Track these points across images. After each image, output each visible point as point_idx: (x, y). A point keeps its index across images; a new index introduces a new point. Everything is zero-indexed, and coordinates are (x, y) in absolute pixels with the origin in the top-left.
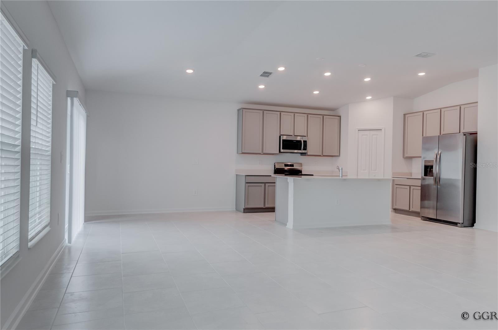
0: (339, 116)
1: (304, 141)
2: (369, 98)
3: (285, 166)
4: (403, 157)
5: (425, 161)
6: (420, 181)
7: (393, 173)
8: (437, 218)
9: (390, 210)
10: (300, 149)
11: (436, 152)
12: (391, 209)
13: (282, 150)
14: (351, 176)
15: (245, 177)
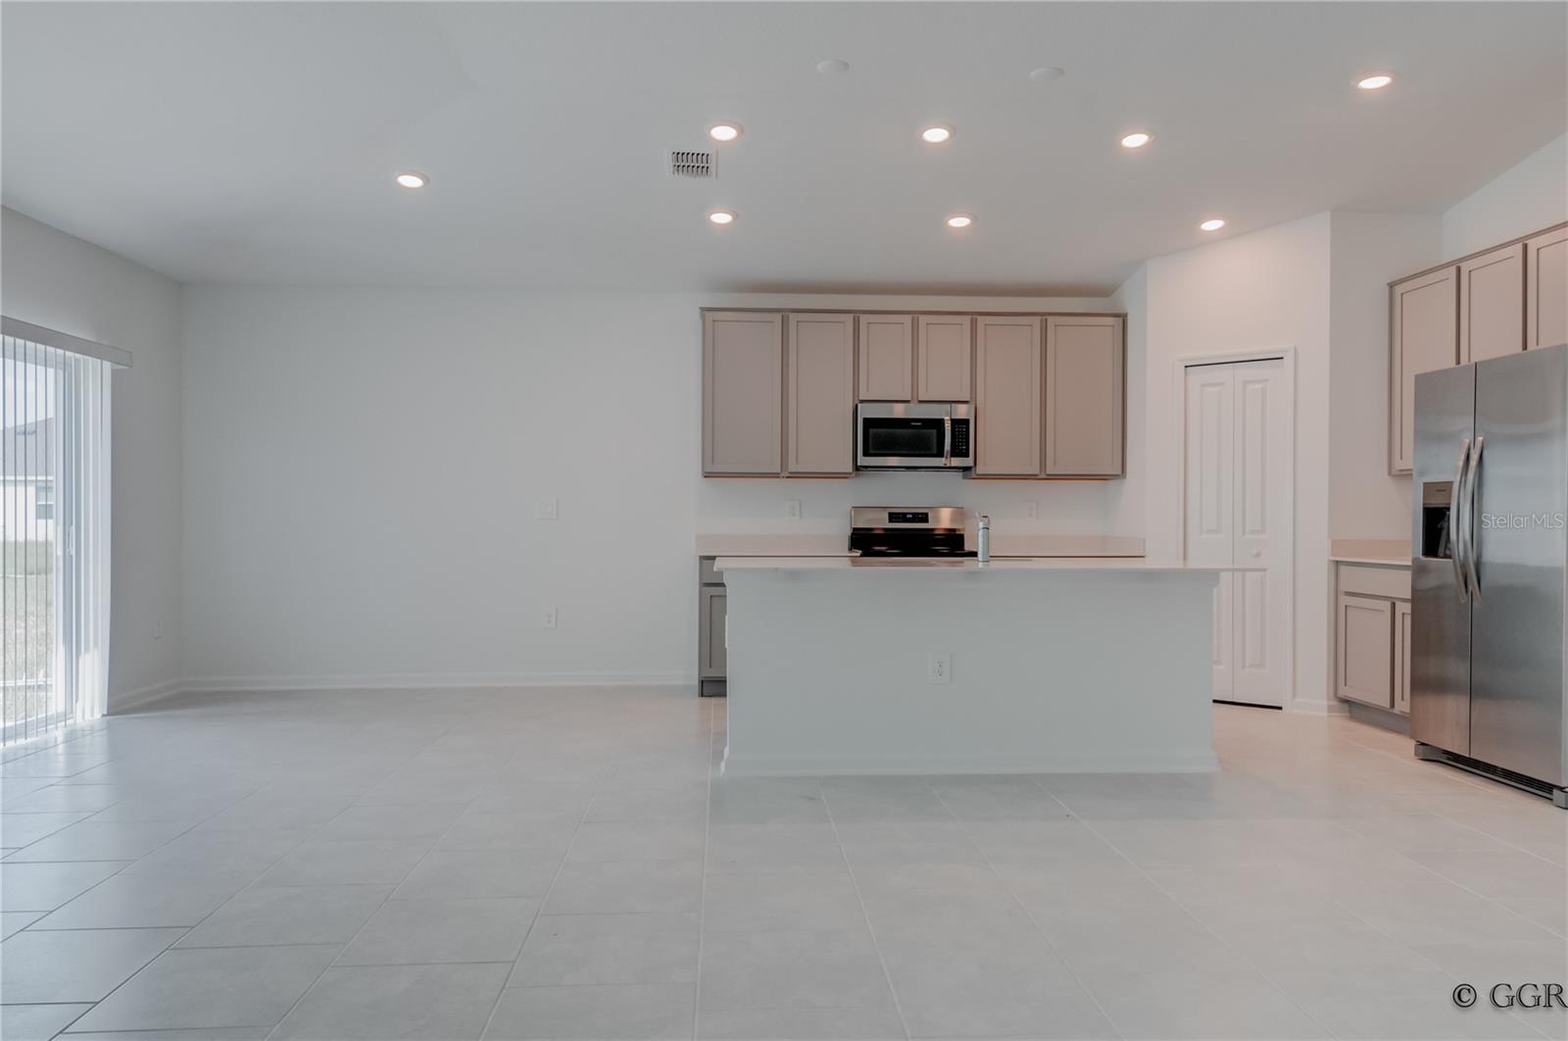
0: (1116, 316)
1: (954, 422)
2: (1212, 225)
3: (891, 521)
4: (1390, 473)
5: (1424, 483)
6: (1408, 576)
7: (1335, 544)
8: (1473, 756)
9: (1325, 703)
10: (940, 454)
11: (1467, 441)
12: (1329, 699)
13: (862, 461)
14: (1160, 557)
15: (701, 563)
